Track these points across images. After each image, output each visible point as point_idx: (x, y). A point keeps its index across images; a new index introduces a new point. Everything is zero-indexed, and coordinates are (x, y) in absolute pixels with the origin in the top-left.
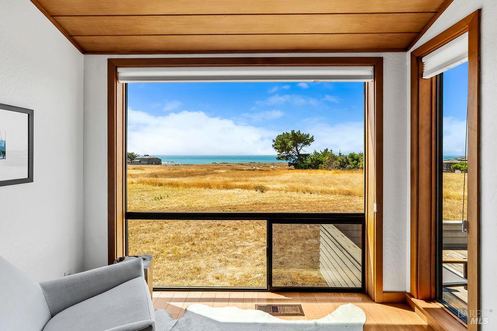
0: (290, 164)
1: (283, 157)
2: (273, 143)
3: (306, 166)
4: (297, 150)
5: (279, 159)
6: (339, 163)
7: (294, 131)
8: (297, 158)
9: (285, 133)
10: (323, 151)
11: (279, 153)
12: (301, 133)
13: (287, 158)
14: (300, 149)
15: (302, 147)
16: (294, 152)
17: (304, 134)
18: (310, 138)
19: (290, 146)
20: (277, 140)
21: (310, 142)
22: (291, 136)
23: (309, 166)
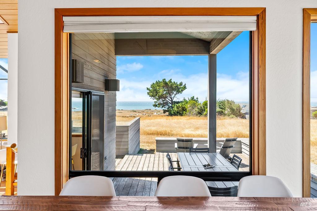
0: (165, 112)
1: (160, 104)
2: (149, 91)
4: (171, 98)
5: (155, 106)
6: (197, 110)
7: (165, 79)
8: (170, 105)
9: (158, 81)
10: (190, 98)
11: (155, 100)
12: (173, 81)
13: (163, 105)
14: (174, 97)
15: (175, 95)
16: (168, 100)
17: (176, 82)
18: (182, 86)
19: (160, 94)
20: (151, 89)
21: (182, 91)
22: (162, 84)
23: (177, 112)
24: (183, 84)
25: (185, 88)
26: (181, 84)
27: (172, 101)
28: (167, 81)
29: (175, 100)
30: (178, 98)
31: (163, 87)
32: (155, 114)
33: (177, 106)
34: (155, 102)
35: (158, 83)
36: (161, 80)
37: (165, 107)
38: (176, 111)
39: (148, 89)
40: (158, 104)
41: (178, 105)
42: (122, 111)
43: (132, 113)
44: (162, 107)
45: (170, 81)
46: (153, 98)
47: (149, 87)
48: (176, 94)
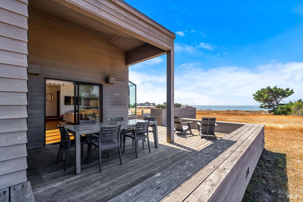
0: (270, 112)
1: (266, 106)
2: (254, 97)
3: (279, 113)
4: (277, 101)
5: (262, 107)
7: (269, 87)
8: (276, 107)
10: (296, 101)
11: (261, 103)
12: (278, 88)
13: (270, 107)
14: (280, 100)
15: (281, 99)
16: (274, 102)
18: (289, 91)
19: (264, 98)
20: (256, 95)
21: (289, 95)
22: (267, 91)
23: (282, 113)
25: (292, 92)
26: (288, 90)
27: (277, 103)
28: (272, 88)
29: (281, 102)
30: (285, 101)
31: (268, 93)
32: (264, 113)
33: (280, 107)
34: (261, 104)
35: (263, 90)
36: (265, 88)
37: (270, 109)
38: (280, 111)
39: (253, 95)
40: (264, 106)
41: (282, 106)
44: (268, 108)
45: (275, 88)
46: (259, 101)
47: (255, 93)
48: (283, 98)
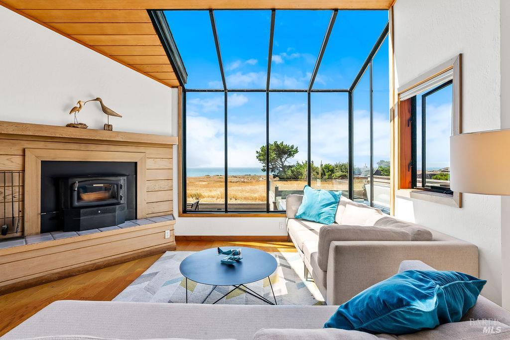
0: (275, 176)
2: (257, 155)
4: (282, 162)
5: (264, 170)
7: (276, 142)
8: (281, 169)
10: (304, 162)
11: (264, 164)
12: (284, 144)
13: (272, 169)
14: (285, 161)
15: (286, 159)
17: (288, 145)
20: (260, 152)
21: (294, 154)
22: (274, 147)
24: (295, 148)
25: (296, 151)
26: (292, 147)
27: (282, 165)
28: (279, 143)
29: (286, 164)
30: (290, 161)
31: (274, 150)
34: (263, 166)
36: (272, 143)
37: (275, 172)
38: (290, 176)
39: (257, 152)
41: (291, 169)
42: (221, 177)
43: (233, 178)
44: (272, 171)
45: (282, 144)
46: (262, 162)
47: (259, 150)
48: (288, 157)
